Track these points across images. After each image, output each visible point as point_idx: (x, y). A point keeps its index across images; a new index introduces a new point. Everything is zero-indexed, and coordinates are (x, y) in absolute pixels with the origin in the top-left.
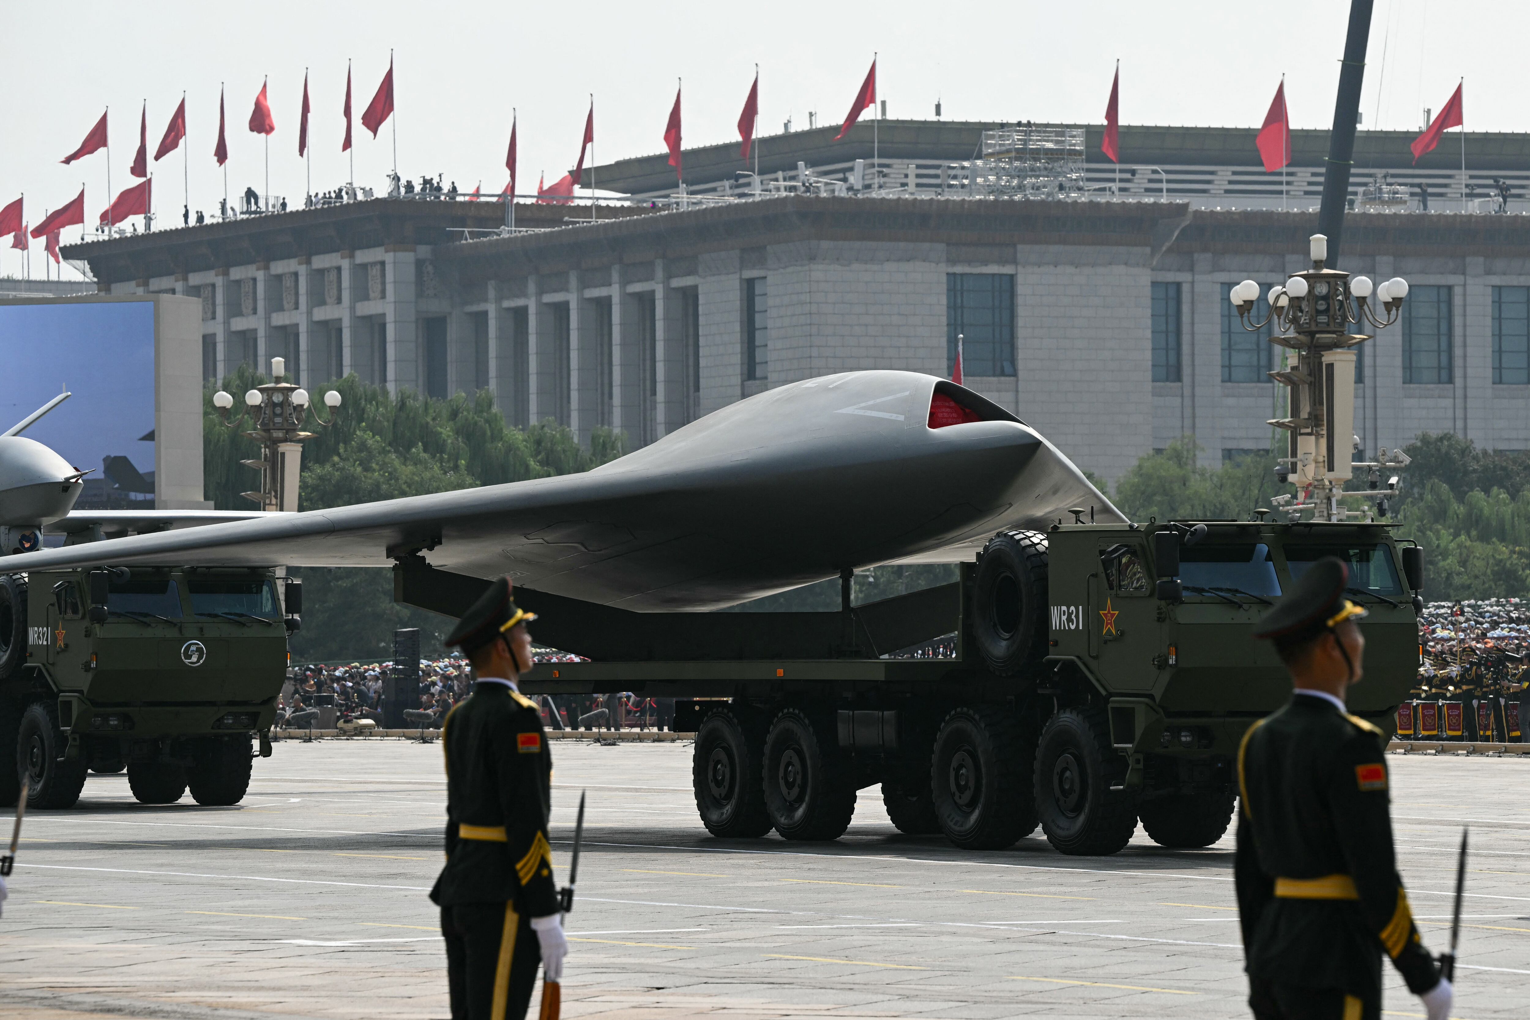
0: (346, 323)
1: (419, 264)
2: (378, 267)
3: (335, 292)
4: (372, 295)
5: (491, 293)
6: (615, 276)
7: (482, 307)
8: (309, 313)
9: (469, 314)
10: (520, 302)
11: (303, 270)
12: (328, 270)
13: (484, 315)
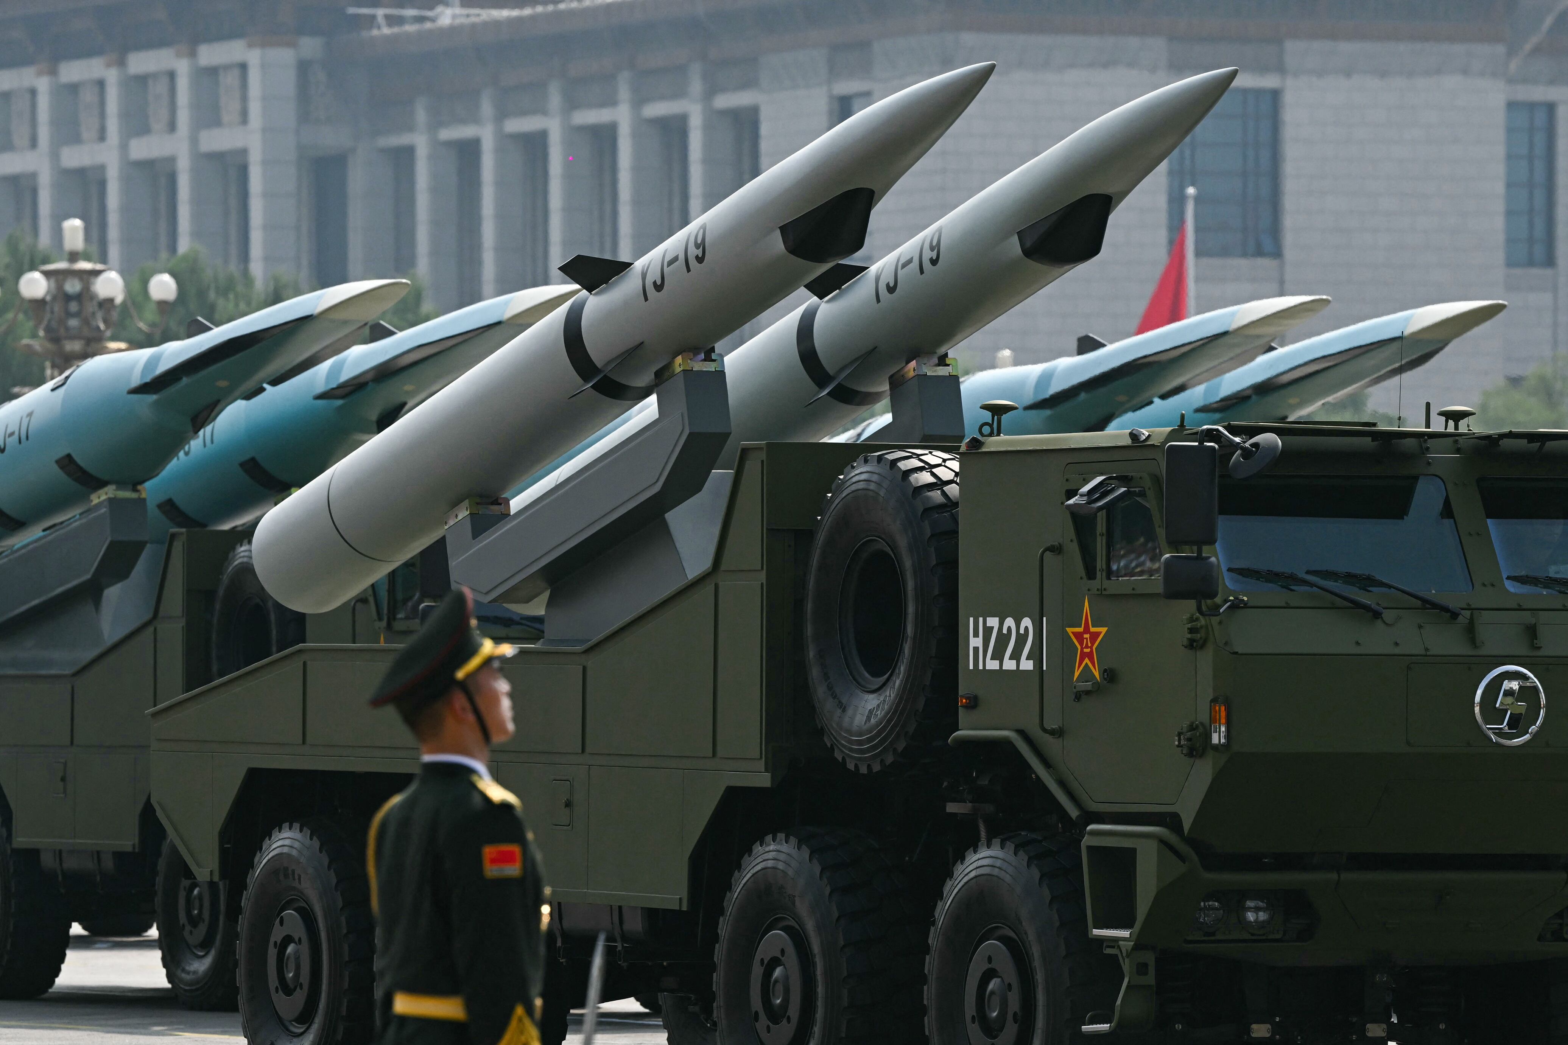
0: (183, 165)
1: (303, 68)
2: (236, 72)
3: (164, 113)
4: (226, 118)
5: (421, 115)
6: (624, 92)
7: (404, 139)
8: (124, 147)
9: (385, 151)
10: (466, 132)
11: (112, 76)
12: (155, 76)
13: (409, 151)
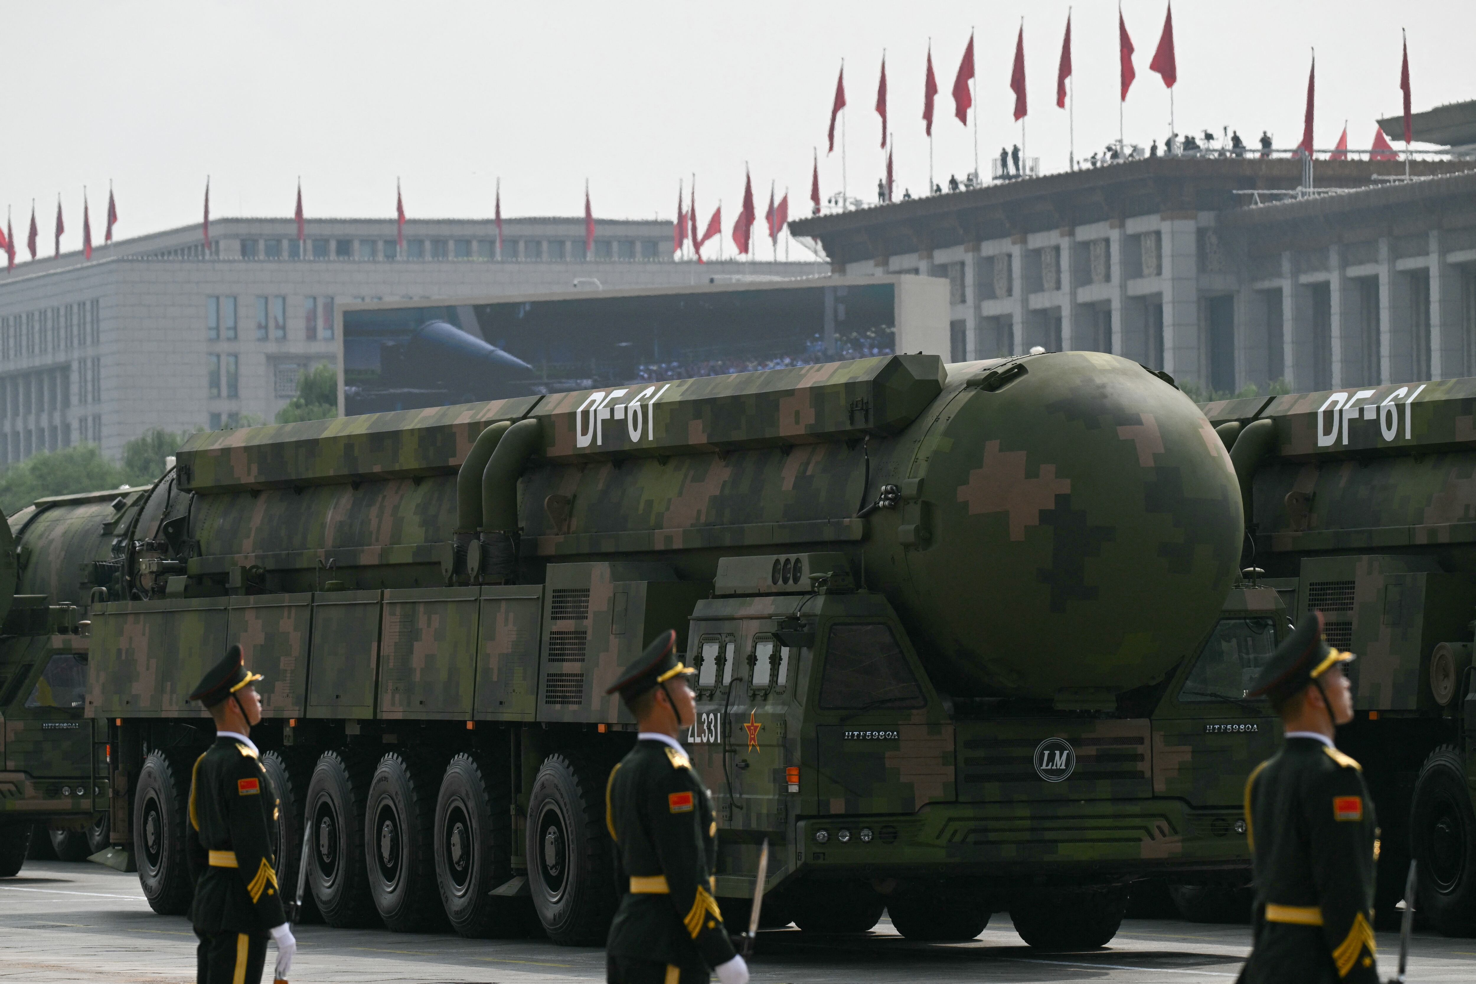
0: (1116, 305)
1: (1201, 233)
2: (1153, 237)
3: (1101, 269)
4: (1146, 271)
5: (1286, 266)
6: (1433, 245)
7: (1275, 283)
8: (1073, 294)
9: (1261, 292)
10: (1319, 277)
11: (1065, 243)
12: (1095, 242)
13: (1279, 291)
